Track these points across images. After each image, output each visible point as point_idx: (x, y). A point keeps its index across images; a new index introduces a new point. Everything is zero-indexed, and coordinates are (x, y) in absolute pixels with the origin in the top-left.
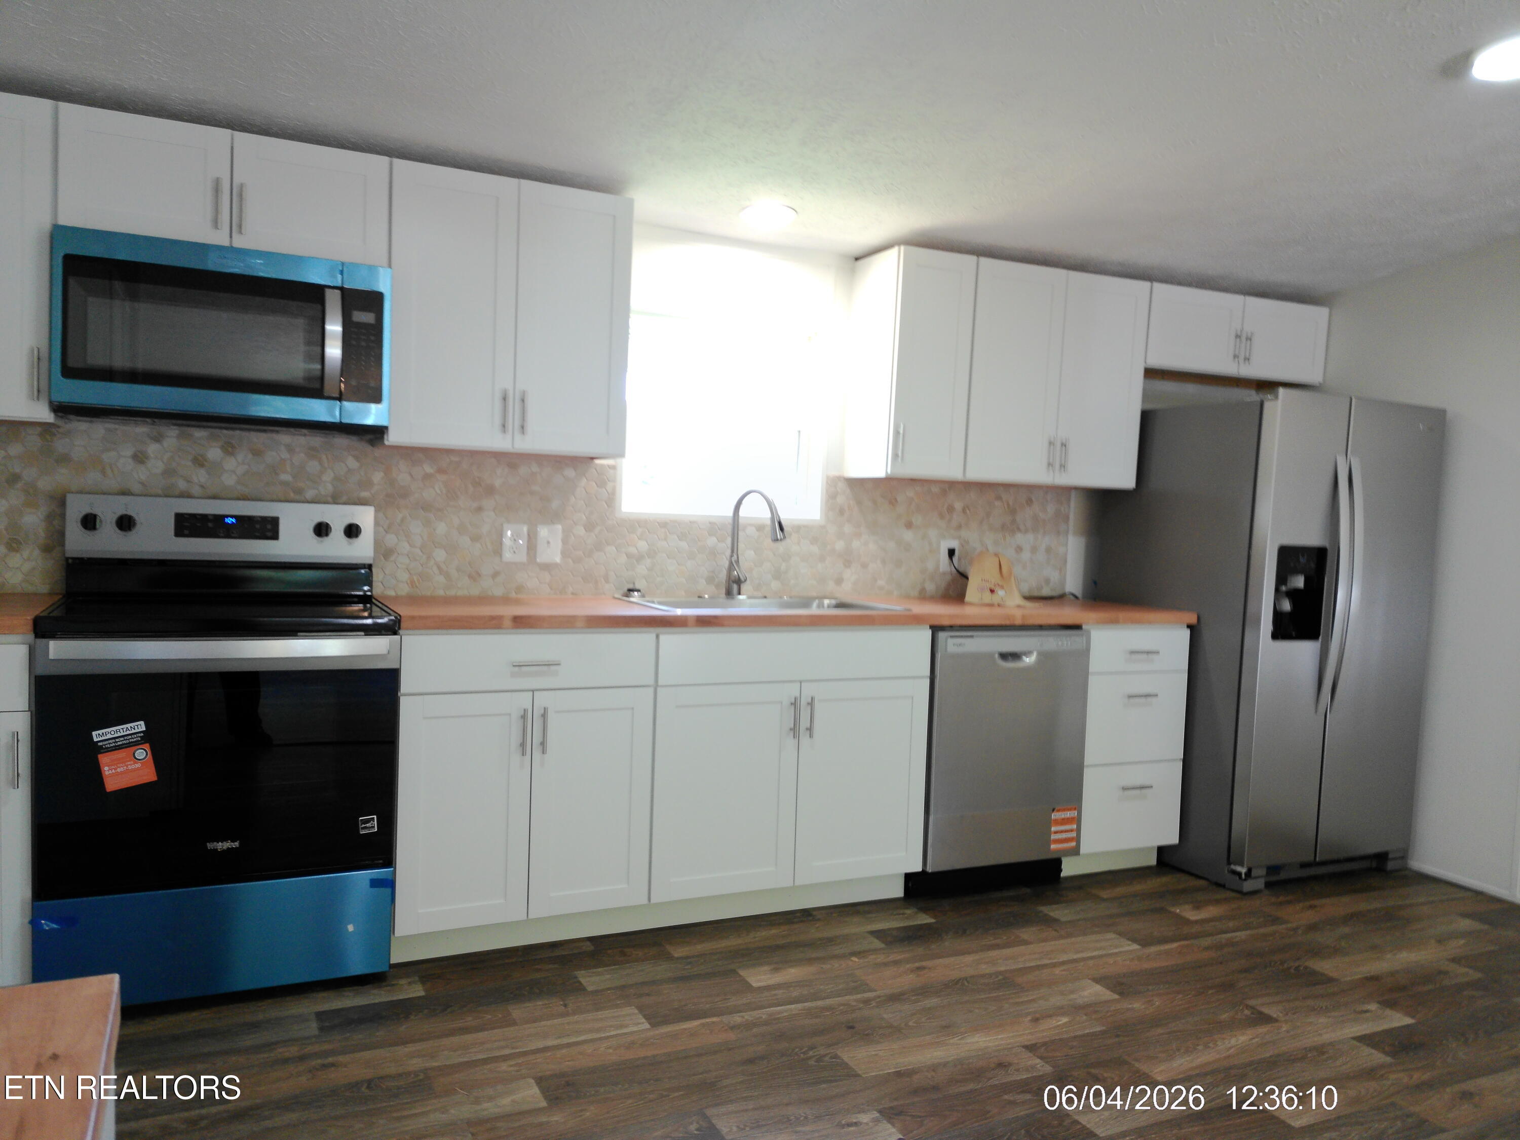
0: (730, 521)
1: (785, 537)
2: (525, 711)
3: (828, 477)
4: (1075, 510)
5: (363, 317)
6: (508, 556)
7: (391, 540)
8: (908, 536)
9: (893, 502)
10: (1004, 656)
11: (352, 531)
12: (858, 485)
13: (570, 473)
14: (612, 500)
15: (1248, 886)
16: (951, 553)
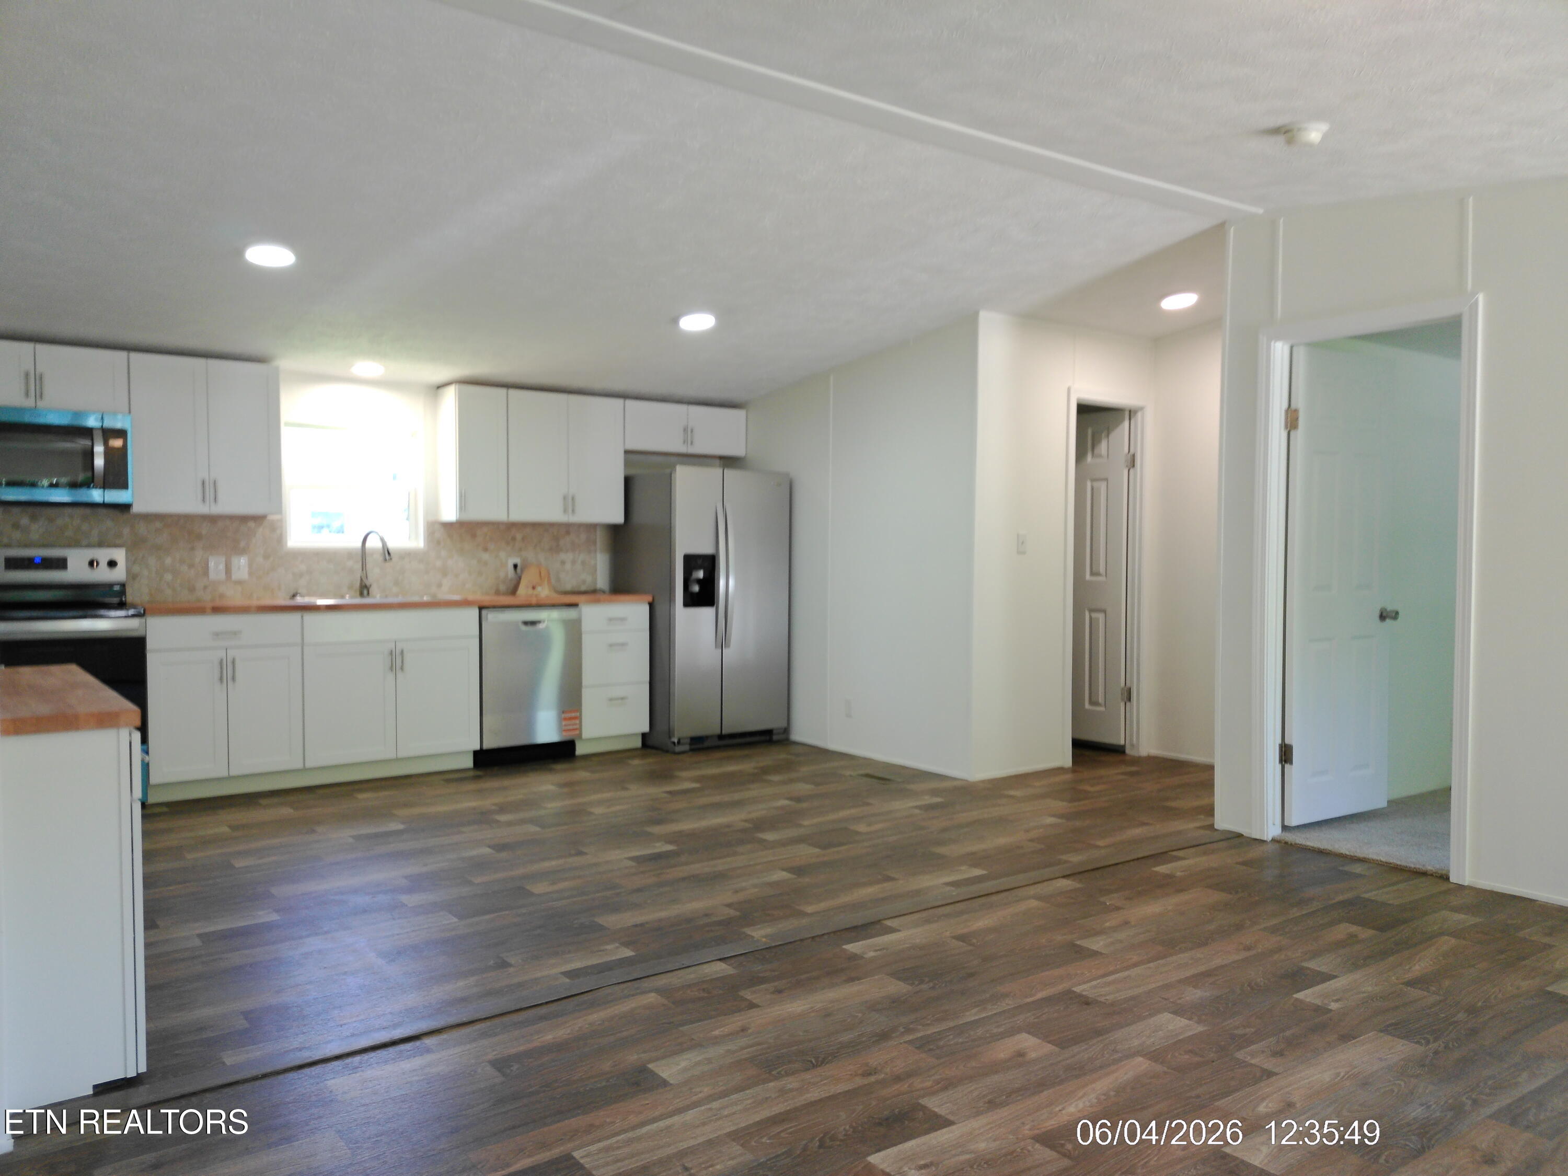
0: (360, 551)
1: (391, 559)
2: (221, 661)
3: (428, 523)
4: (600, 538)
5: (117, 443)
6: (212, 575)
7: (136, 569)
8: (486, 556)
9: (474, 536)
10: (526, 623)
11: (112, 564)
12: (448, 526)
13: (252, 524)
14: (281, 539)
15: (678, 749)
16: (515, 566)
